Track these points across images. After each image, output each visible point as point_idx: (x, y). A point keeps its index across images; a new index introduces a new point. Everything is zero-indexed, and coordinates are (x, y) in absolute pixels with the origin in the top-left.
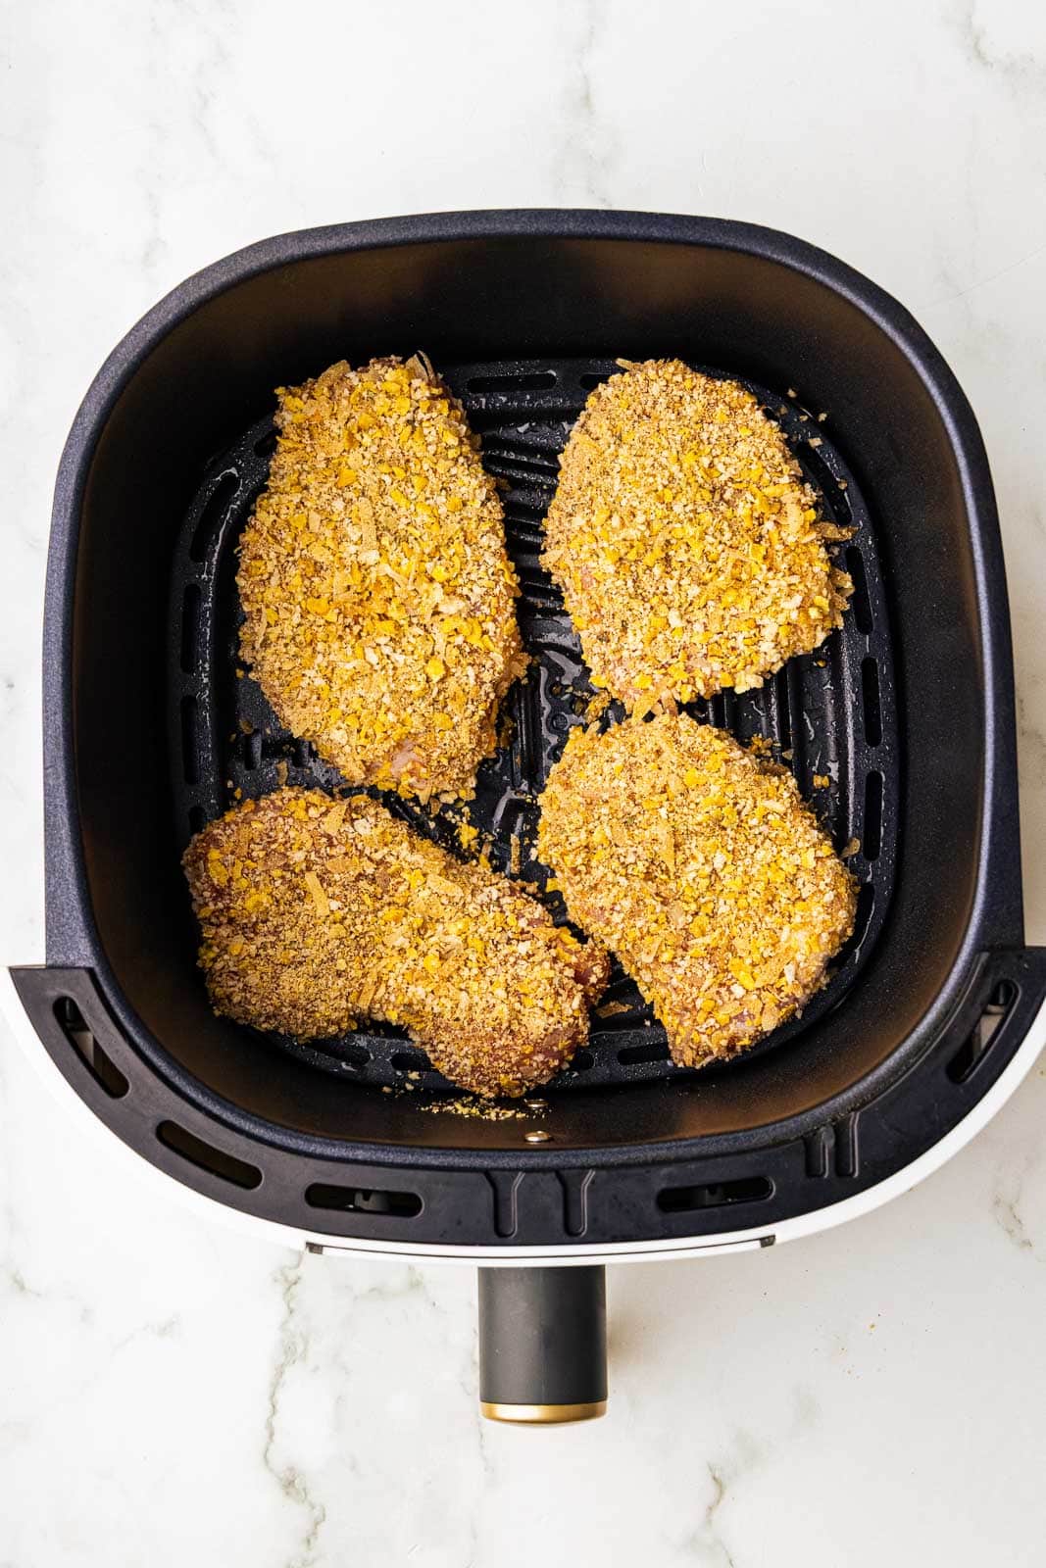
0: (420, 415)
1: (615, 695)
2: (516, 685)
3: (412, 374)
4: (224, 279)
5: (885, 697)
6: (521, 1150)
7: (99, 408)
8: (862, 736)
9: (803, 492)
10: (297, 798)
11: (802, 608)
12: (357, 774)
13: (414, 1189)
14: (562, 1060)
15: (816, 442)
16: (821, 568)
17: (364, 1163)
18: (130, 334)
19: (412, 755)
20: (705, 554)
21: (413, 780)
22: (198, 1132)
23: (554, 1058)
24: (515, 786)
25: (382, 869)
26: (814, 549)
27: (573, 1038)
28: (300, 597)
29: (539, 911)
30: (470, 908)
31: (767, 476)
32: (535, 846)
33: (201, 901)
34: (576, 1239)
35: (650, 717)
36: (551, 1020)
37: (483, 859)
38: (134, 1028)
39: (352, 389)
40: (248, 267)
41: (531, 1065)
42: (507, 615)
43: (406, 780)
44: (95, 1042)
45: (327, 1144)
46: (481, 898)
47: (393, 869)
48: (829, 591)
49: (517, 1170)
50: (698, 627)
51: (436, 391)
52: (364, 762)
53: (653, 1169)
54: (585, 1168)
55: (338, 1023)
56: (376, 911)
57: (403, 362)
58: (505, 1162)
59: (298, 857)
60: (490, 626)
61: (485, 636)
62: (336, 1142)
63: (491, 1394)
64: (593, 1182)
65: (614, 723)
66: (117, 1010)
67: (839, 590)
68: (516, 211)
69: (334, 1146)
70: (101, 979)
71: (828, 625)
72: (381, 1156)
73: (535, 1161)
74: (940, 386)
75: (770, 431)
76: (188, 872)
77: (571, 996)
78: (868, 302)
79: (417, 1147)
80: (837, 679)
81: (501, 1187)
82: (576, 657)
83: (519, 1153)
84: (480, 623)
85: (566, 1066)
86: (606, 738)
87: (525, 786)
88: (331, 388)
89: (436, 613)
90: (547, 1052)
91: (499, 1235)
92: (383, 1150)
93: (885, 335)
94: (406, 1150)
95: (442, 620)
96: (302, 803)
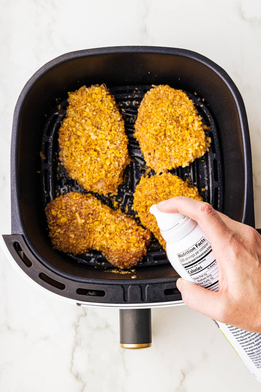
0: (104, 99)
1: (152, 168)
2: (128, 166)
3: (102, 89)
4: (56, 63)
5: (219, 169)
6: (130, 280)
7: (24, 95)
8: (213, 178)
9: (198, 117)
10: (73, 194)
11: (199, 146)
12: (88, 188)
13: (104, 290)
14: (140, 259)
15: (202, 106)
16: (203, 136)
17: (91, 283)
18: (32, 77)
19: (102, 184)
20: (174, 133)
21: (102, 190)
22: (50, 276)
23: (138, 258)
24: (127, 192)
25: (94, 212)
26: (201, 132)
27: (143, 253)
28: (74, 144)
29: (134, 222)
30: (117, 221)
31: (190, 114)
32: (133, 206)
33: (49, 220)
34: (144, 302)
35: (161, 173)
36: (137, 249)
37: (120, 210)
38: (34, 250)
39: (87, 92)
40: (61, 60)
41: (132, 260)
42: (126, 148)
43: (101, 190)
44: (24, 253)
45: (82, 279)
46: (119, 219)
47: (97, 212)
48: (205, 142)
49: (129, 285)
50: (173, 151)
51: (108, 93)
52: (90, 185)
53: (163, 284)
54: (146, 284)
55: (84, 250)
56: (93, 222)
57: (100, 86)
58: (126, 283)
59: (74, 209)
60: (121, 151)
61: (120, 154)
62: (84, 278)
63: (122, 342)
64: (148, 287)
65: (152, 176)
66: (29, 245)
67: (208, 142)
68: (128, 46)
69: (83, 279)
70: (25, 237)
71: (205, 150)
72: (95, 282)
73: (134, 282)
74: (233, 89)
75: (190, 102)
76: (46, 213)
77: (142, 243)
78: (215, 69)
79: (104, 279)
80: (207, 164)
81: (125, 289)
82: (142, 159)
83: (129, 281)
84: (119, 151)
85: (141, 261)
86: (150, 179)
87: (130, 191)
88: (82, 92)
89: (108, 148)
90: (136, 257)
91: (125, 301)
92: (96, 280)
93: (219, 77)
94: (101, 280)
95: (109, 150)
96: (75, 195)
